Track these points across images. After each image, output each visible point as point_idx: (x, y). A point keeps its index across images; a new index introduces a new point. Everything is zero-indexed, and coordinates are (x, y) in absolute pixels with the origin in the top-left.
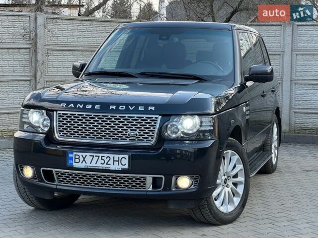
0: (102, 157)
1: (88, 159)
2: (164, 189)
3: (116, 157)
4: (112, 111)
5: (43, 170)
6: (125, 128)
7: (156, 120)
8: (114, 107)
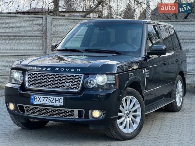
0: (49, 98)
1: (42, 99)
2: (85, 118)
3: (57, 98)
4: (57, 71)
5: (18, 105)
6: (63, 81)
7: (81, 77)
8: (58, 69)
